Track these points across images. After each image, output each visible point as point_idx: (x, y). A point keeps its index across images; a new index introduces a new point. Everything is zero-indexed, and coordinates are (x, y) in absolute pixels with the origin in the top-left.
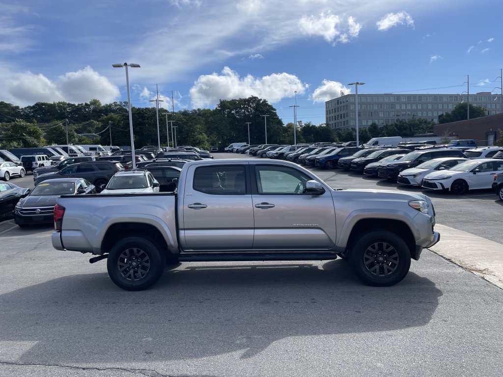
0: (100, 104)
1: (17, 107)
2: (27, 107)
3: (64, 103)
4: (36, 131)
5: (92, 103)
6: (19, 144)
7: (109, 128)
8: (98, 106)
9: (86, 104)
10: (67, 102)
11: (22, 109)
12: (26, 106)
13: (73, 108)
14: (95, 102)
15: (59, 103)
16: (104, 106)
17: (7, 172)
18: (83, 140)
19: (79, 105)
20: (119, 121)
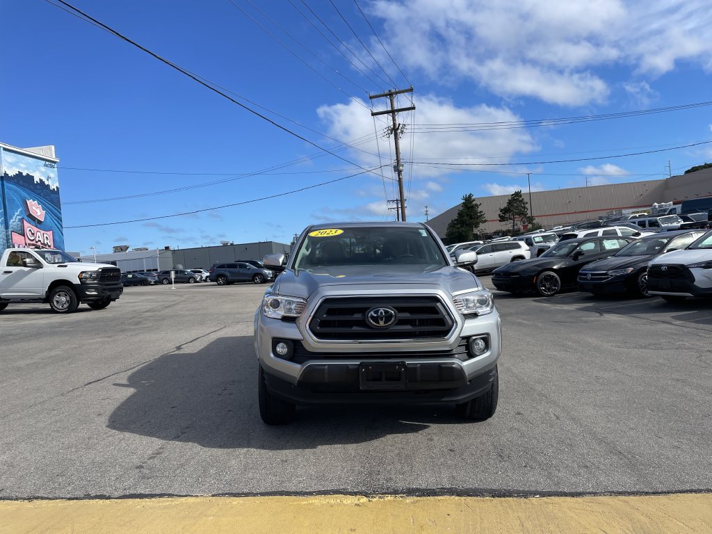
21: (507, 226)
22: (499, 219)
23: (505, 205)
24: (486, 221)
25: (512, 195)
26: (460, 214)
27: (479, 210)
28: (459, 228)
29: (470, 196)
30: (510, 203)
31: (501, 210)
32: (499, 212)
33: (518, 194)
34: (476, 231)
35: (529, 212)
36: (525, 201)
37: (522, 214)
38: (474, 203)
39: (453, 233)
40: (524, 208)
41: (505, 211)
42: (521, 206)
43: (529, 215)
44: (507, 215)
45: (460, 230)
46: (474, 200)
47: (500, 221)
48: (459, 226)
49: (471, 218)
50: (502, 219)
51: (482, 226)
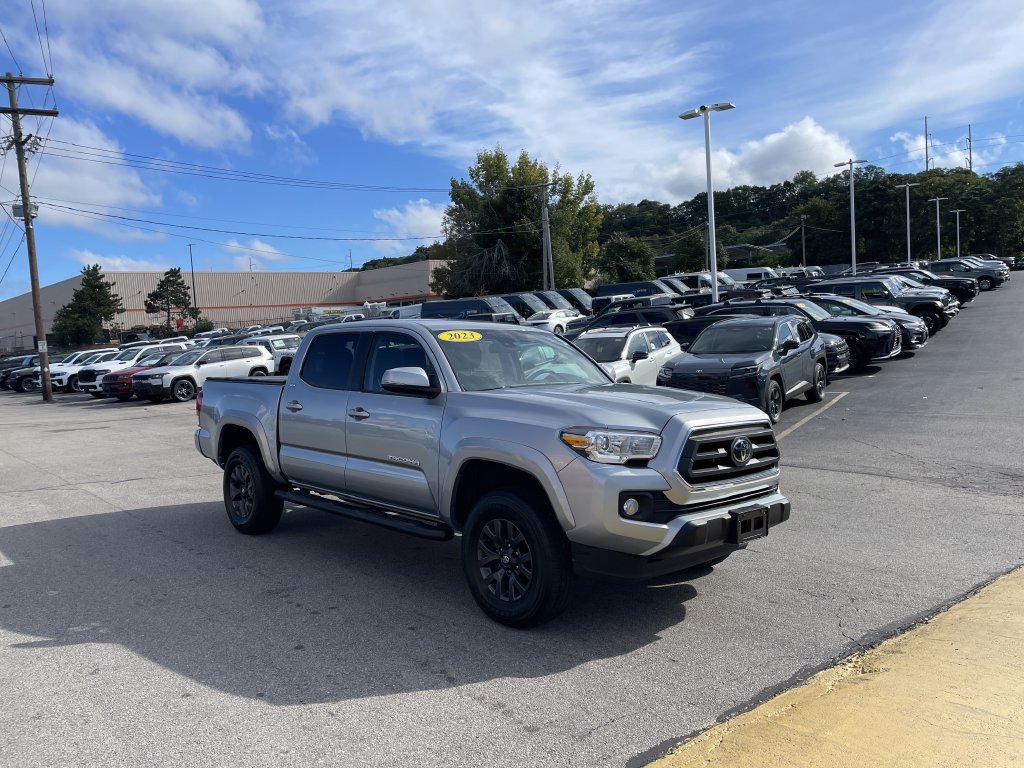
0: (815, 180)
1: (667, 207)
2: (683, 204)
3: (745, 188)
4: (643, 252)
5: (798, 181)
6: (612, 277)
7: (801, 229)
8: (810, 183)
9: (787, 184)
10: (752, 186)
11: (675, 208)
12: (681, 202)
13: (761, 195)
14: (805, 177)
15: (737, 189)
16: (822, 183)
17: (559, 326)
18: (760, 259)
19: (772, 187)
20: (830, 212)
21: (158, 320)
22: (145, 308)
23: (155, 288)
24: (123, 311)
25: (166, 274)
26: (79, 296)
27: (113, 291)
28: (77, 320)
29: (95, 269)
30: (162, 285)
31: (149, 295)
32: (146, 298)
33: (174, 273)
34: (107, 325)
35: (192, 300)
36: (186, 284)
37: (182, 302)
38: (103, 280)
39: (65, 327)
40: (185, 294)
41: (154, 296)
42: (181, 292)
43: (192, 305)
44: (158, 304)
45: (80, 323)
46: (103, 276)
47: (148, 312)
48: (76, 316)
49: (99, 304)
50: (150, 309)
51: (117, 318)
